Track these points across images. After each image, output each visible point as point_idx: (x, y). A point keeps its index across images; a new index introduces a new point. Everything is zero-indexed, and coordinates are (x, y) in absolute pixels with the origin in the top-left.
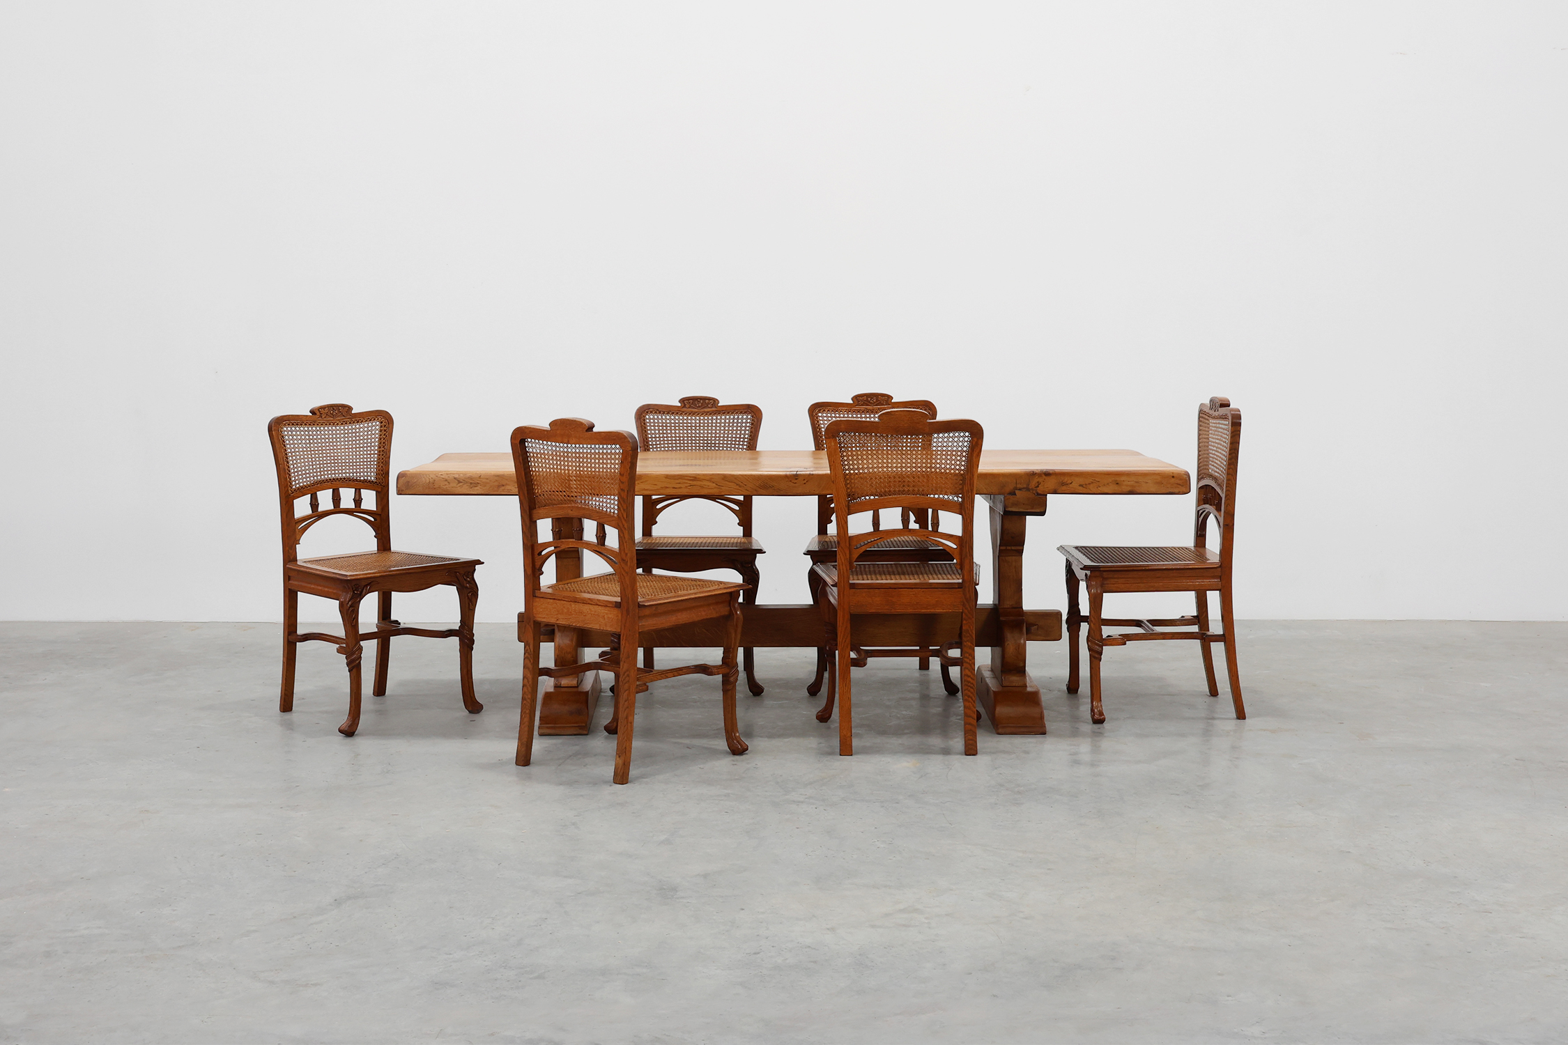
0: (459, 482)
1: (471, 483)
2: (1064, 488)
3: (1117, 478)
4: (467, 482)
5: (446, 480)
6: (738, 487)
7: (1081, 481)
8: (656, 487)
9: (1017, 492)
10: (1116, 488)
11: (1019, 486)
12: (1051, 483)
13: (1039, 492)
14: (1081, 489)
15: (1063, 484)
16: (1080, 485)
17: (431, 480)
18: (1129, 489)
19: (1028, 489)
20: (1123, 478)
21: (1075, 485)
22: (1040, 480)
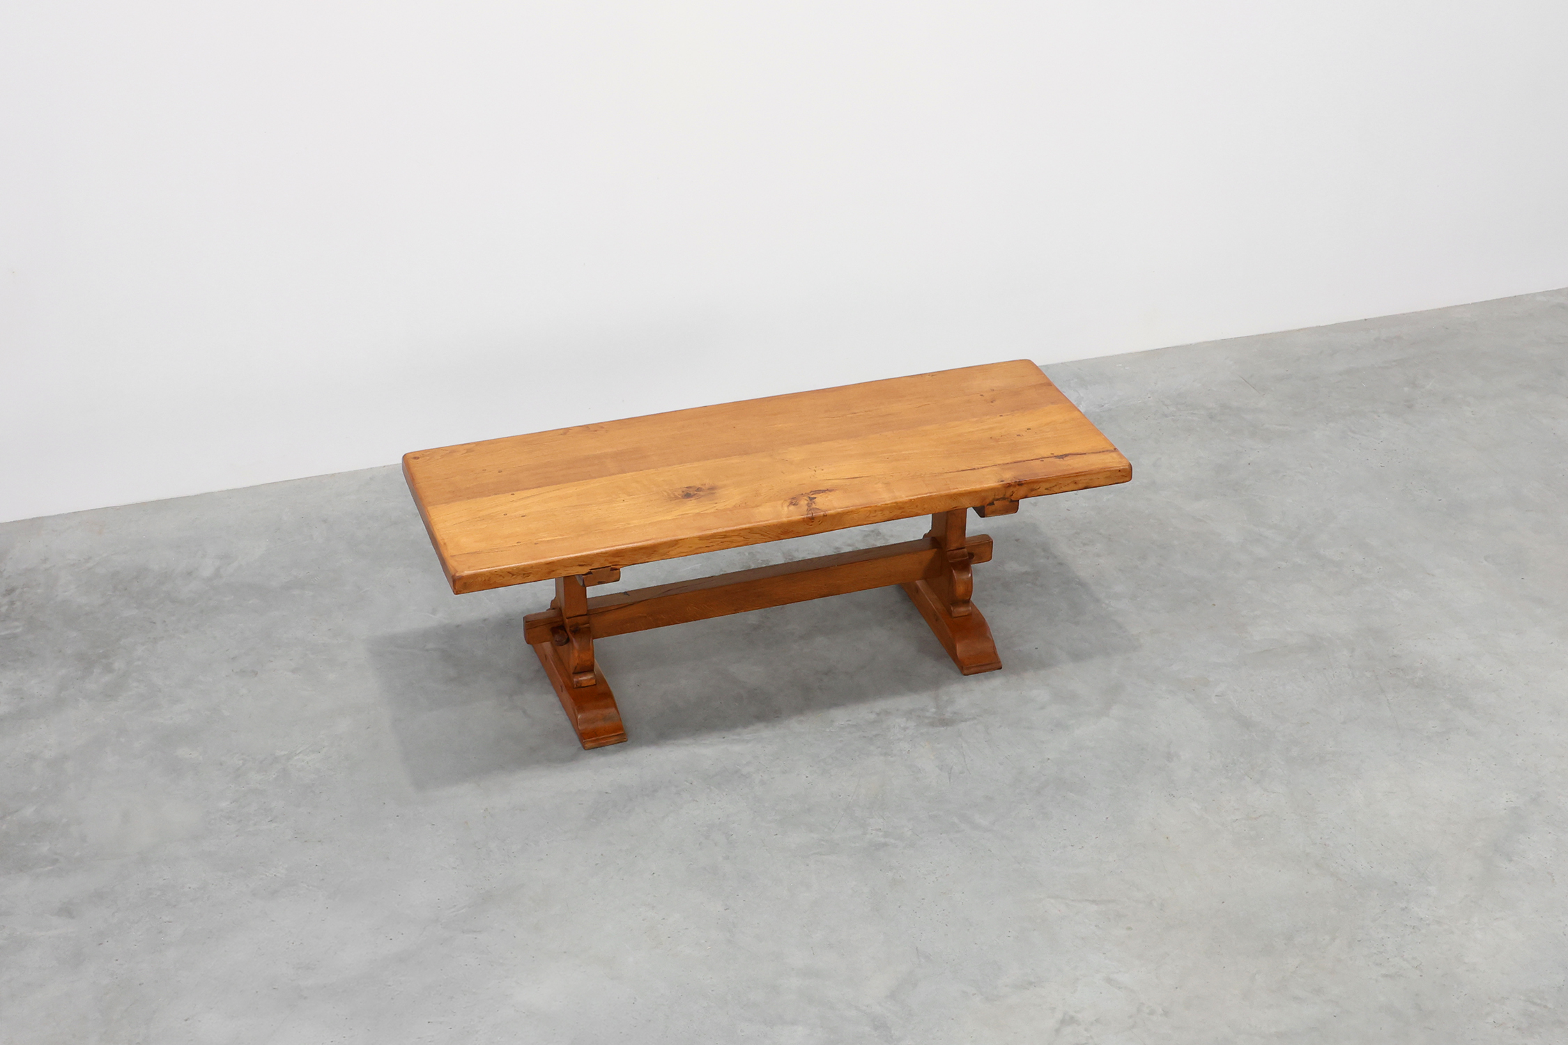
0: (513, 575)
1: (524, 574)
2: (1033, 493)
3: (1076, 479)
4: (520, 574)
5: (501, 576)
6: (762, 537)
7: (1048, 485)
8: (691, 549)
9: (995, 502)
10: (1076, 487)
11: (997, 497)
12: (1022, 491)
13: (1013, 499)
14: (1046, 492)
15: (1032, 490)
16: (1046, 489)
17: (487, 578)
18: (1084, 485)
19: (1004, 499)
20: (1080, 478)
21: (1042, 490)
22: (1014, 489)
